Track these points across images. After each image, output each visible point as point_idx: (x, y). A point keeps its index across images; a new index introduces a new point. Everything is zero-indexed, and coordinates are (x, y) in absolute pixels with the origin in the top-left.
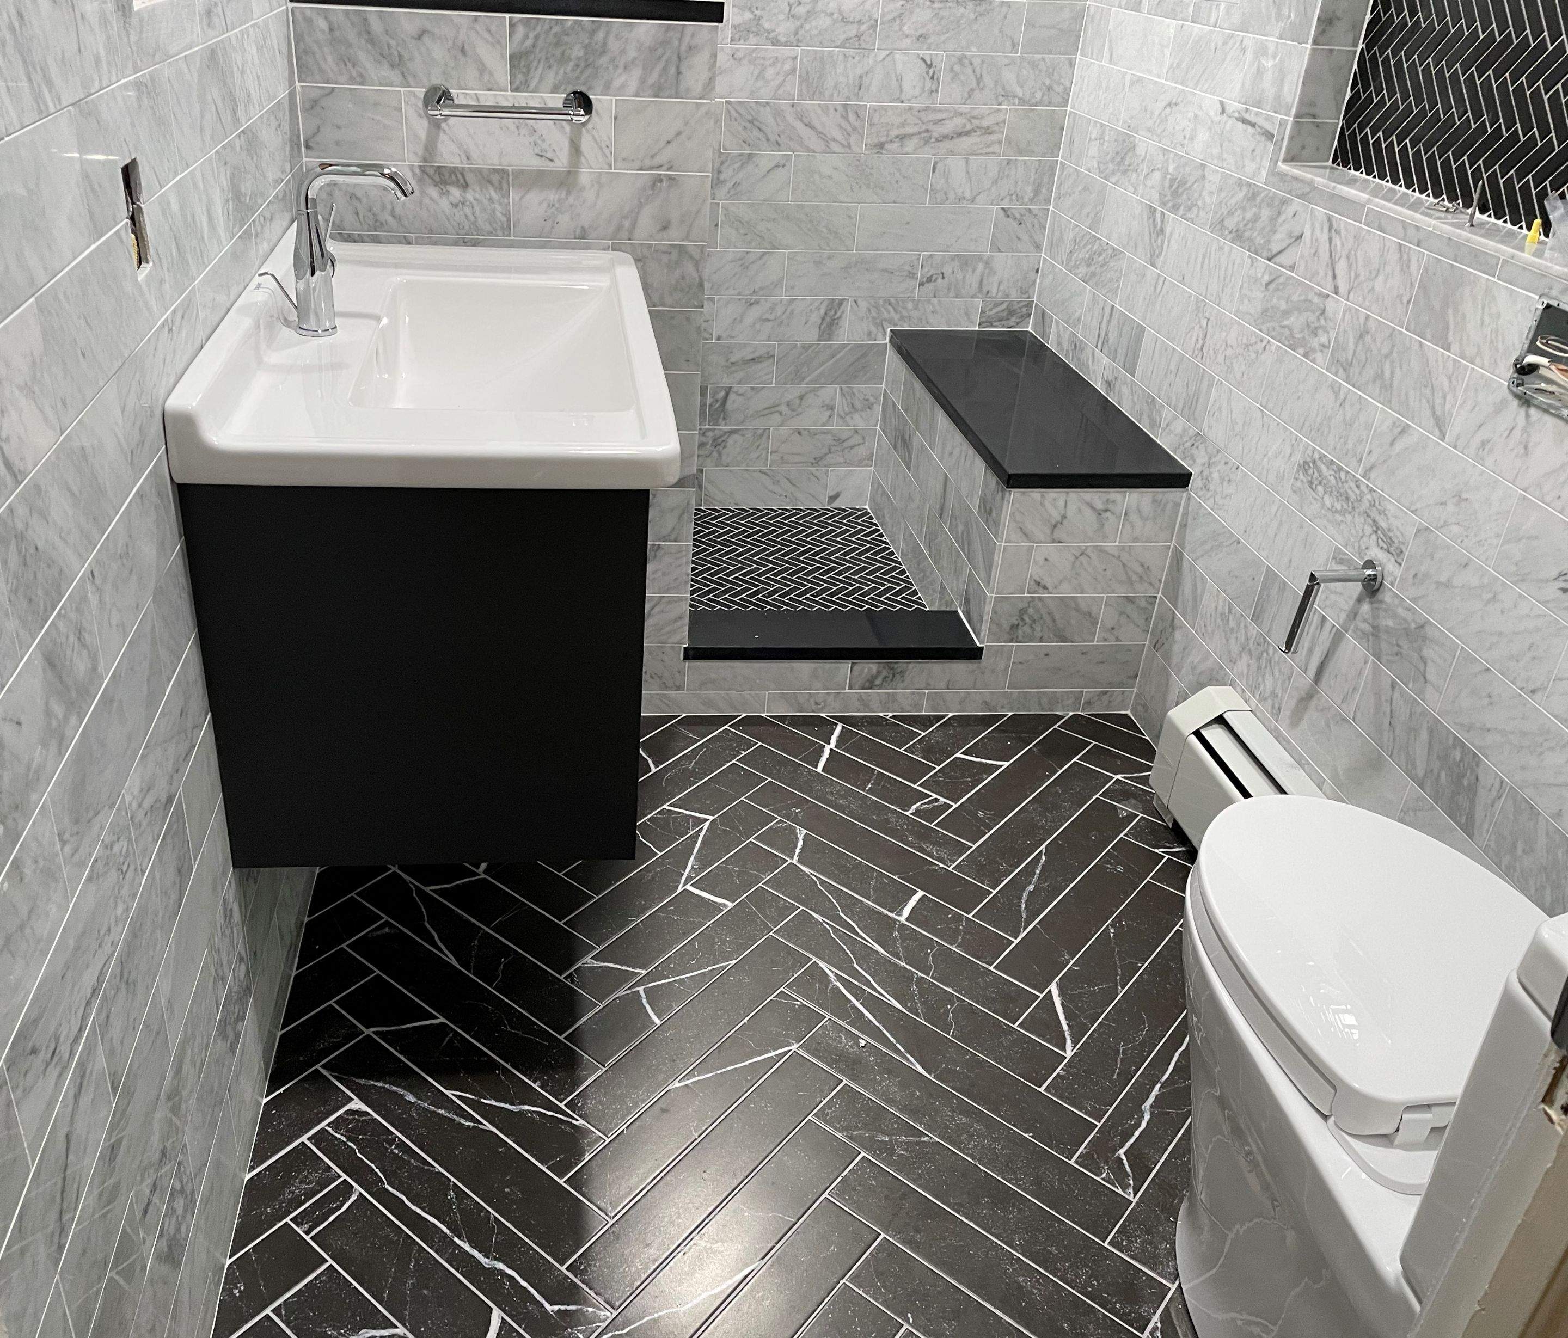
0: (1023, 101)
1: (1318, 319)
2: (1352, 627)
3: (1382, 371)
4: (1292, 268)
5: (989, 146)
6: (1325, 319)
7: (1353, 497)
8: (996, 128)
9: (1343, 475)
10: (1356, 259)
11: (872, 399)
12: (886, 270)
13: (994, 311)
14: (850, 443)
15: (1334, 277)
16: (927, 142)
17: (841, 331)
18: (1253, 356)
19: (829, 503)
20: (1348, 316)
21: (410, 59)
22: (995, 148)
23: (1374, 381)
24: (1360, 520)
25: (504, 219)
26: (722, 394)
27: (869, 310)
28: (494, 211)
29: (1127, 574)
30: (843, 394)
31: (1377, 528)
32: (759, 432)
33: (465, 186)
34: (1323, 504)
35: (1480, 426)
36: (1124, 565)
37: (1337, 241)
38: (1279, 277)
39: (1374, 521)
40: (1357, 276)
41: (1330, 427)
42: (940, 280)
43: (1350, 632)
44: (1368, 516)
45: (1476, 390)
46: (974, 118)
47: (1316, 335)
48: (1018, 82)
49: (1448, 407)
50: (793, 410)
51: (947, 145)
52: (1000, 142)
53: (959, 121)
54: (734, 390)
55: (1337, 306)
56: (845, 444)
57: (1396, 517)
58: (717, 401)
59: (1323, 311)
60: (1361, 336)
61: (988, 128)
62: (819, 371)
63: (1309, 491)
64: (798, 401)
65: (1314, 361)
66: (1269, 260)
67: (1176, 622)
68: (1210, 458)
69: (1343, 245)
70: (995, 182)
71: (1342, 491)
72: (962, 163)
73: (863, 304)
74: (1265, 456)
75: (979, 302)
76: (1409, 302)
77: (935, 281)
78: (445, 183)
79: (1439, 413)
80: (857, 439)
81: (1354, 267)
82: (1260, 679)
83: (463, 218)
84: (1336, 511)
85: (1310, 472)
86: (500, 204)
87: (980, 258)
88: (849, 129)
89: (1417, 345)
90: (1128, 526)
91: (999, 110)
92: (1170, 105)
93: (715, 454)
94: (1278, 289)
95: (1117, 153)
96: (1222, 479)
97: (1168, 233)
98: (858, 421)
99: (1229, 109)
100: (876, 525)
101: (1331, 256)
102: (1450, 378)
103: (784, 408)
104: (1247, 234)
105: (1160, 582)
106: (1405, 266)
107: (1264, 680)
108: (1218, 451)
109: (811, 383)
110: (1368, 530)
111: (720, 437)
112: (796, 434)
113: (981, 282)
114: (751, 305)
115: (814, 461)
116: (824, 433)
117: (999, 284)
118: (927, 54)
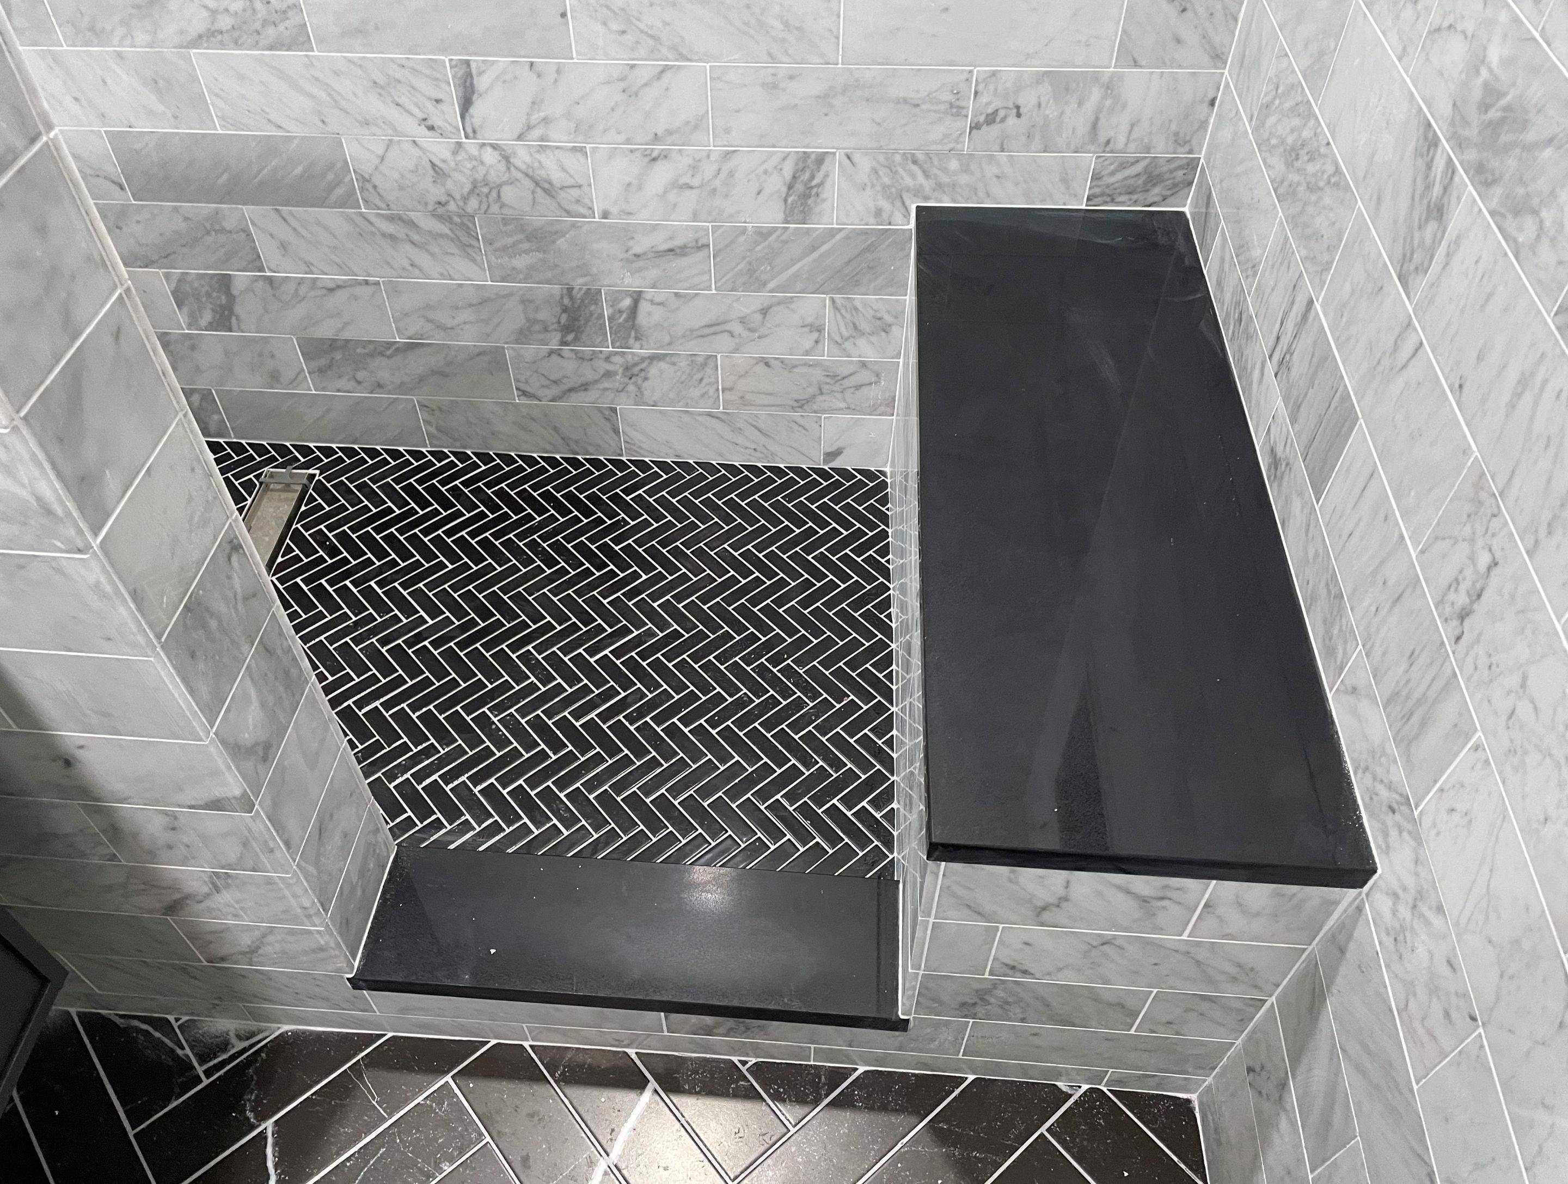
11: (888, 318)
12: (903, 101)
13: (1119, 176)
14: (853, 381)
17: (825, 206)
19: (825, 462)
26: (627, 302)
27: (876, 173)
29: (1204, 971)
30: (836, 309)
32: (700, 360)
36: (1199, 962)
42: (1012, 120)
50: (751, 330)
54: (644, 295)
56: (846, 383)
58: (620, 312)
62: (789, 273)
64: (758, 317)
68: (1422, 893)
73: (864, 163)
75: (1089, 160)
77: (1003, 120)
80: (865, 376)
87: (1096, 78)
90: (1211, 918)
98: (866, 350)
103: (737, 328)
105: (1277, 985)
108: (1440, 908)
109: (781, 289)
111: (635, 365)
112: (762, 365)
113: (1095, 125)
114: (654, 160)
115: (795, 404)
116: (806, 364)
117: (1133, 126)
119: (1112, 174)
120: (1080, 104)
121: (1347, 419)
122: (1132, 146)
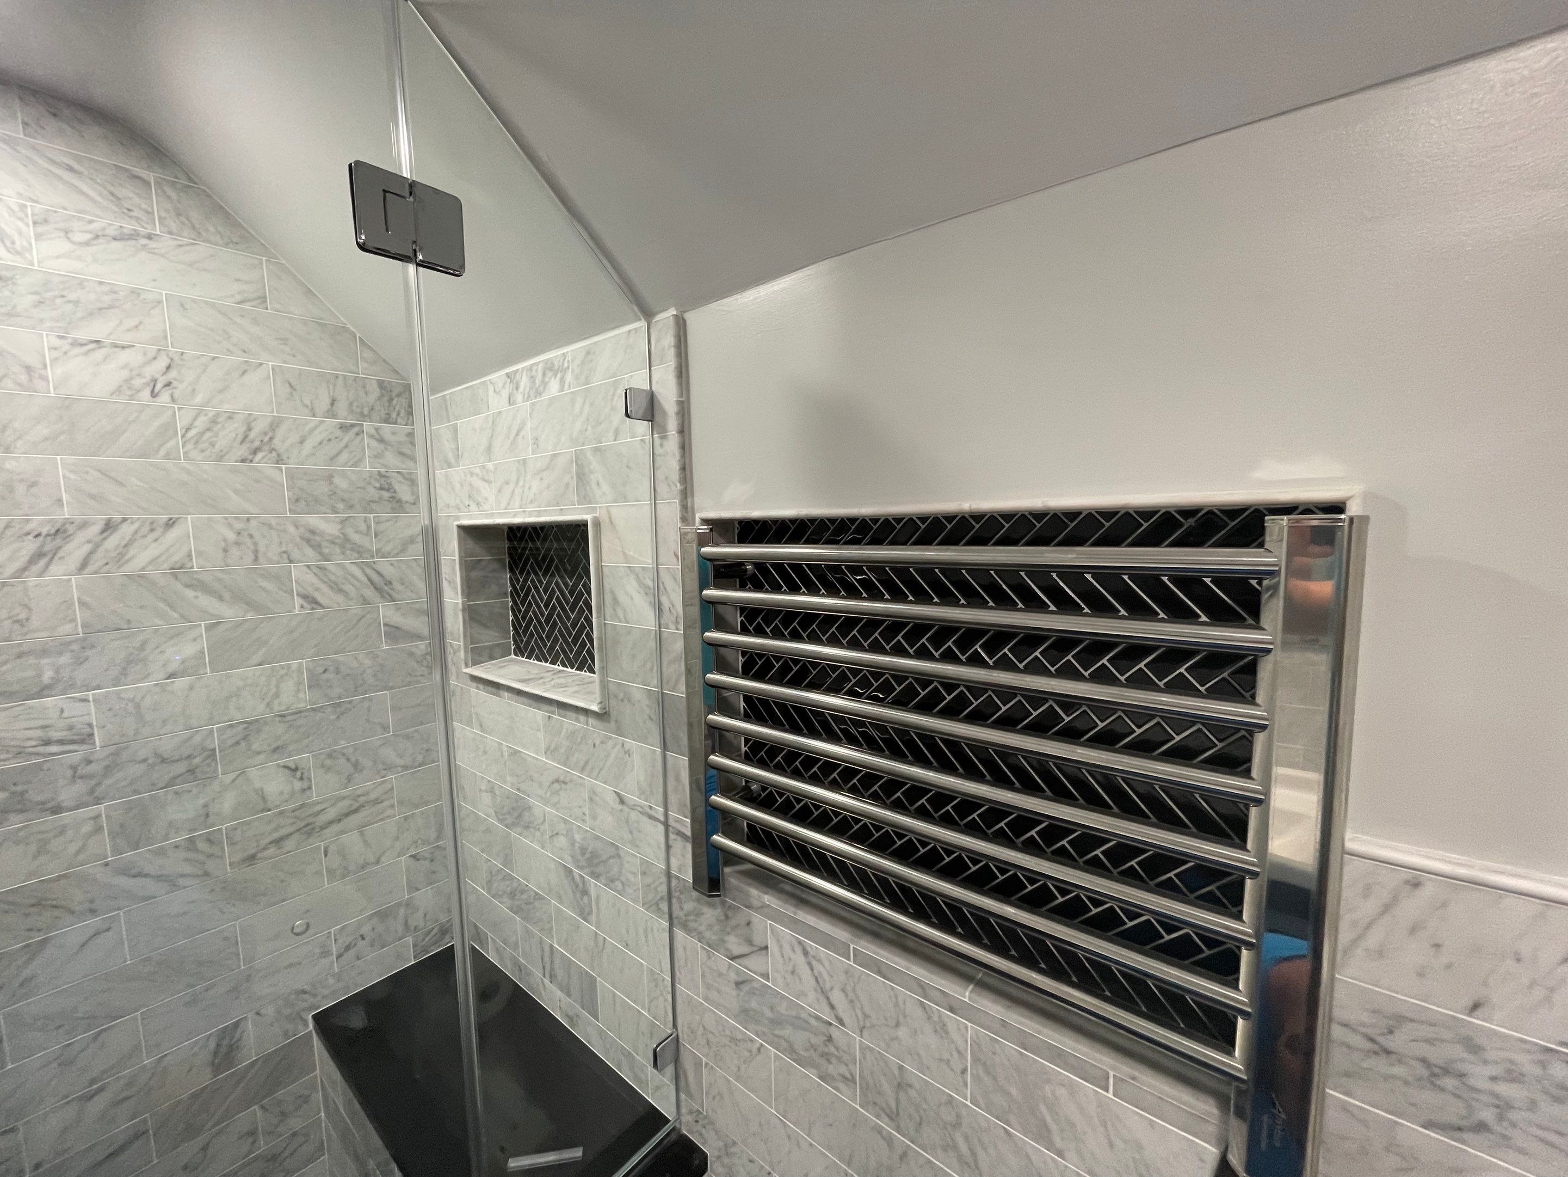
1: (826, 1045)
3: (954, 1142)
4: (765, 976)
5: (382, 813)
6: (837, 1049)
8: (384, 797)
10: (858, 997)
12: (290, 966)
13: (427, 939)
14: (288, 1152)
16: (309, 834)
17: (245, 1050)
18: (747, 1053)
20: (870, 1056)
22: (390, 812)
23: (945, 1151)
27: (278, 1012)
30: (265, 1110)
37: (820, 968)
38: (751, 981)
40: (866, 1015)
42: (360, 942)
46: (359, 796)
47: (830, 1062)
48: (397, 755)
51: (336, 827)
52: (393, 806)
53: (343, 806)
55: (848, 1040)
56: (283, 1156)
60: (901, 1087)
61: (377, 799)
62: (221, 1109)
64: (199, 1156)
65: (837, 1090)
66: (731, 959)
68: (726, 1146)
69: (830, 975)
72: (357, 836)
73: (269, 1011)
75: (409, 940)
76: (963, 1073)
77: (355, 945)
80: (296, 1143)
81: (858, 1005)
87: (399, 905)
88: (201, 857)
89: (1000, 1129)
91: (383, 782)
94: (754, 994)
95: (513, 809)
97: (593, 895)
98: (294, 1123)
99: (629, 802)
101: (817, 981)
104: (692, 926)
106: (939, 1027)
108: (735, 1142)
109: (215, 1126)
117: (425, 915)
118: (290, 761)
119: (423, 939)
120: (395, 918)
121: (593, 981)
122: (429, 924)
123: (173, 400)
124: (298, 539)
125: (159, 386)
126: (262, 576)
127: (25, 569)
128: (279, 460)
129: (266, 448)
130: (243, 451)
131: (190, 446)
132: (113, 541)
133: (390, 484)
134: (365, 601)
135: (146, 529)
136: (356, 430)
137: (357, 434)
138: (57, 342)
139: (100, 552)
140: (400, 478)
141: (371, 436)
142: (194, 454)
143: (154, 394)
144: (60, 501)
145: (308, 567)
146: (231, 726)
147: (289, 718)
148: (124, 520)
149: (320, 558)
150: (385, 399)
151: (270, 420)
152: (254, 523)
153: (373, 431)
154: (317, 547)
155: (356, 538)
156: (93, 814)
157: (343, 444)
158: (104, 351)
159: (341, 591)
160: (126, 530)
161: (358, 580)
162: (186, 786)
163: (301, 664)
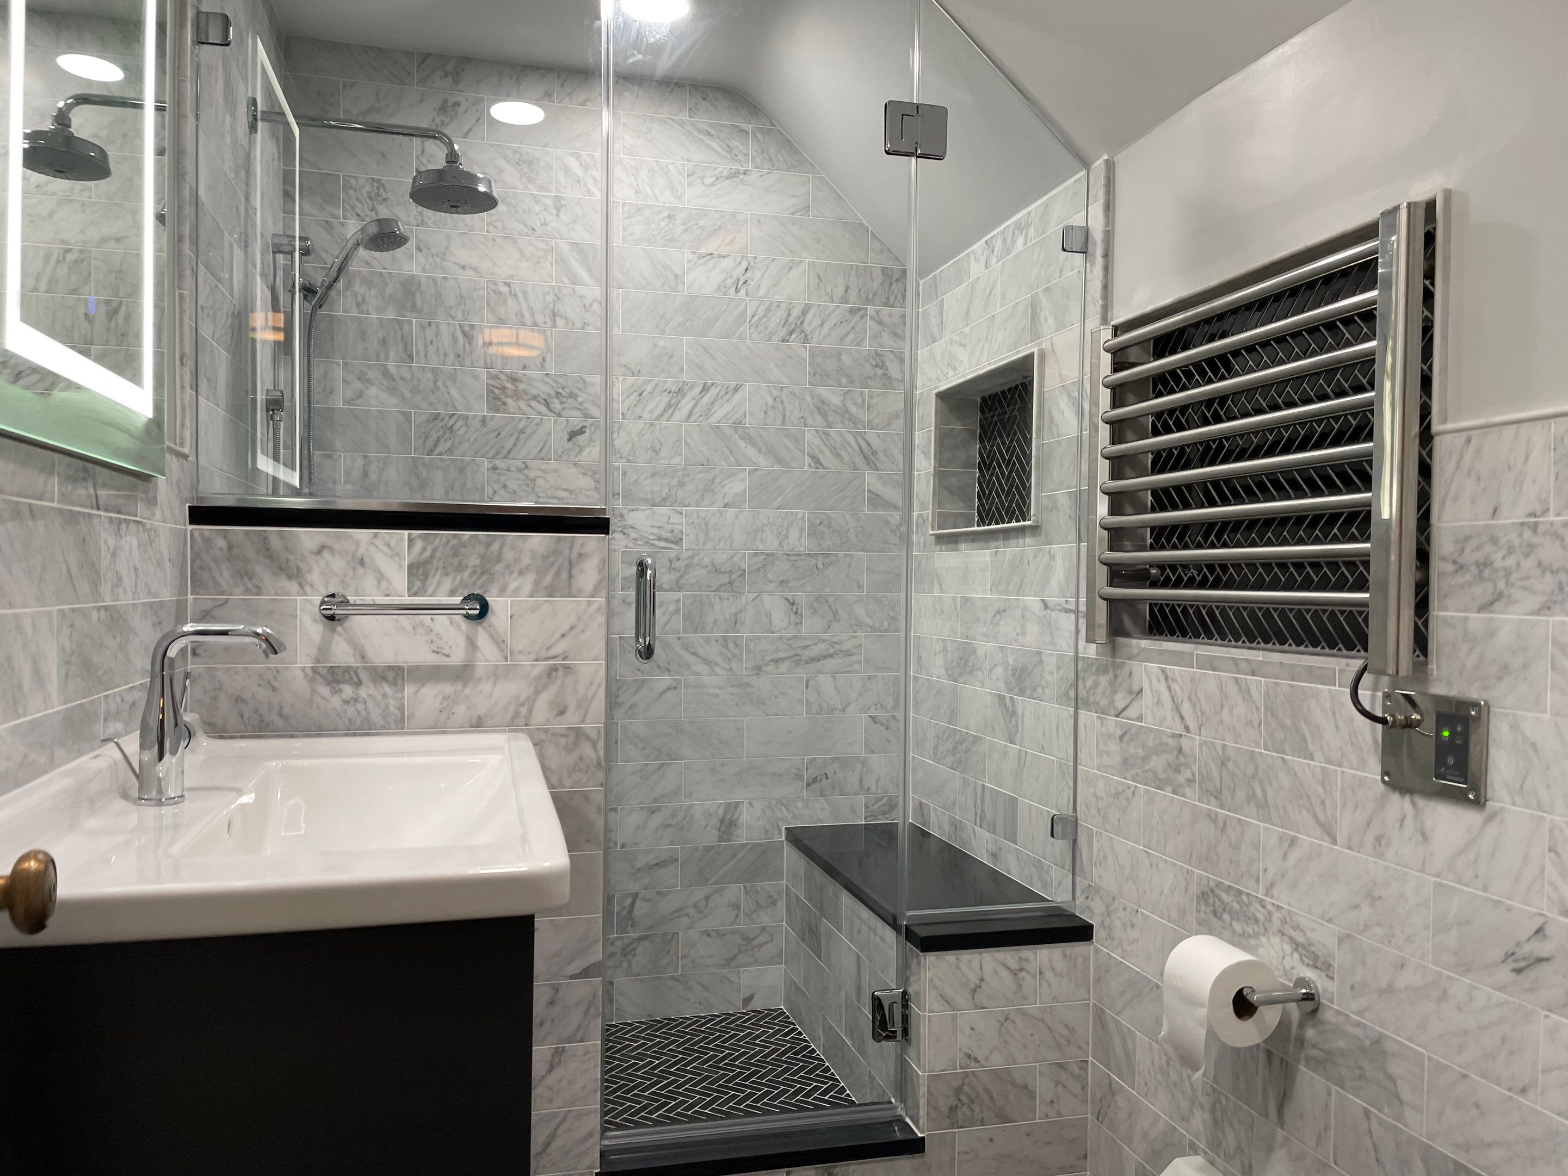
0: (873, 629)
1: (1178, 758)
2: (1302, 1056)
3: (1254, 792)
4: (1140, 718)
5: (851, 666)
6: (1184, 756)
7: (1260, 917)
8: (854, 651)
9: (1245, 898)
10: (1198, 698)
11: (775, 896)
12: (774, 774)
13: (877, 805)
14: (759, 940)
15: (1182, 718)
16: (798, 663)
17: (740, 831)
18: (1125, 802)
19: (744, 1007)
20: (1205, 749)
21: (308, 571)
22: (857, 667)
23: (1249, 803)
24: (1276, 940)
25: (398, 713)
26: (630, 900)
27: (763, 810)
28: (387, 706)
29: (1054, 1038)
30: (747, 893)
31: (1297, 946)
32: (669, 937)
33: (359, 683)
34: (1234, 932)
35: (1368, 824)
36: (1049, 1028)
37: (1175, 687)
38: (1130, 729)
39: (1291, 938)
40: (1203, 713)
41: (1218, 855)
42: (824, 781)
43: (1302, 1062)
44: (1283, 934)
45: (1353, 790)
46: (835, 643)
47: (1179, 772)
48: (868, 615)
49: (1329, 812)
50: (700, 912)
51: (818, 665)
52: (860, 662)
53: (822, 646)
54: (641, 896)
55: (1192, 743)
56: (754, 943)
57: (1313, 930)
58: (624, 908)
59: (1180, 750)
60: (1223, 764)
61: (848, 651)
62: (722, 872)
63: (1214, 920)
64: (704, 903)
65: (1184, 796)
66: (1117, 716)
67: (1113, 1085)
68: (1107, 907)
69: (1182, 689)
70: (861, 694)
71: (1249, 914)
72: (831, 679)
73: (758, 806)
74: (1161, 894)
75: (861, 799)
76: (1260, 725)
77: (821, 780)
78: (338, 681)
79: (1321, 817)
80: (764, 937)
81: (1198, 706)
82: (1220, 1135)
83: (356, 714)
84: (1249, 936)
85: (1211, 901)
86: (394, 699)
87: (857, 759)
88: (730, 655)
89: (1280, 760)
90: (1045, 985)
91: (855, 637)
92: (999, 612)
93: (625, 964)
94: (1132, 740)
95: (961, 659)
96: (1124, 926)
97: (1020, 712)
98: (765, 918)
99: (1051, 605)
100: (793, 1024)
101: (1173, 701)
102: (1322, 784)
103: (691, 911)
104: (1091, 699)
105: (1088, 1044)
106: (1246, 693)
107: (1224, 1136)
108: (1114, 899)
109: (717, 883)
110: (1288, 948)
111: (629, 945)
112: (705, 936)
113: (861, 781)
114: (653, 812)
115: (724, 962)
116: (733, 932)
117: (877, 781)
118: (789, 595)
119: (874, 805)
120: (853, 771)
121: (1015, 804)
122: (879, 791)
123: (747, 294)
124: (812, 408)
125: (740, 284)
126: (786, 436)
127: (662, 415)
128: (806, 340)
129: (798, 330)
130: (783, 333)
131: (753, 330)
132: (705, 400)
133: (883, 362)
134: (855, 468)
135: (722, 393)
136: (862, 312)
137: (862, 317)
138: (691, 256)
139: (698, 408)
140: (892, 357)
141: (872, 318)
142: (754, 336)
143: (737, 291)
144: (682, 369)
145: (817, 431)
146: (756, 554)
147: (791, 558)
148: (713, 384)
149: (825, 424)
150: (887, 283)
151: (803, 306)
152: (785, 391)
153: (874, 314)
154: (824, 415)
155: (853, 409)
156: (676, 598)
157: (852, 324)
158: (714, 260)
159: (838, 455)
160: (714, 391)
161: (851, 447)
162: (726, 595)
163: (804, 513)
